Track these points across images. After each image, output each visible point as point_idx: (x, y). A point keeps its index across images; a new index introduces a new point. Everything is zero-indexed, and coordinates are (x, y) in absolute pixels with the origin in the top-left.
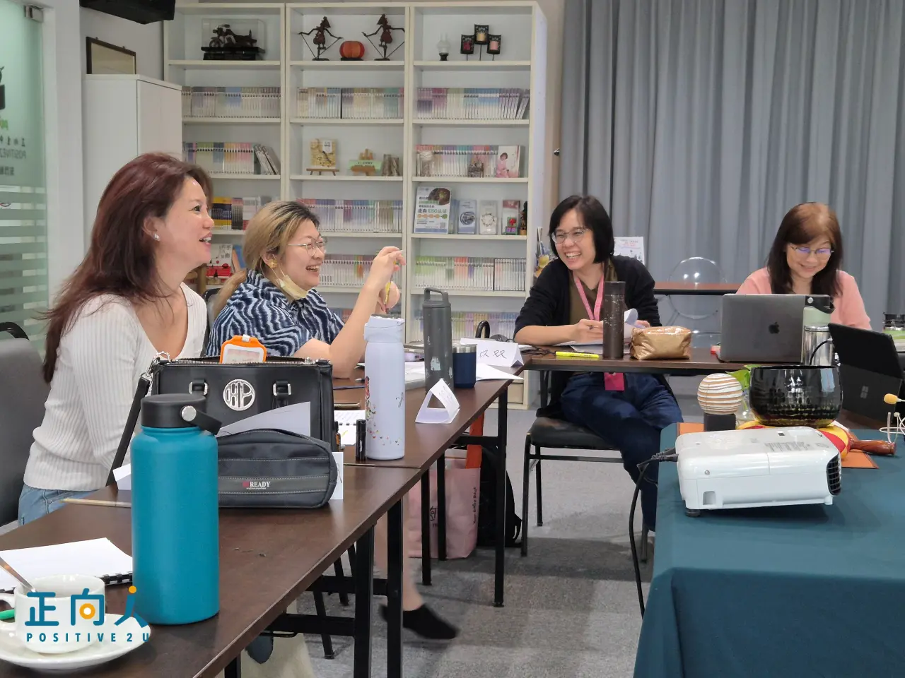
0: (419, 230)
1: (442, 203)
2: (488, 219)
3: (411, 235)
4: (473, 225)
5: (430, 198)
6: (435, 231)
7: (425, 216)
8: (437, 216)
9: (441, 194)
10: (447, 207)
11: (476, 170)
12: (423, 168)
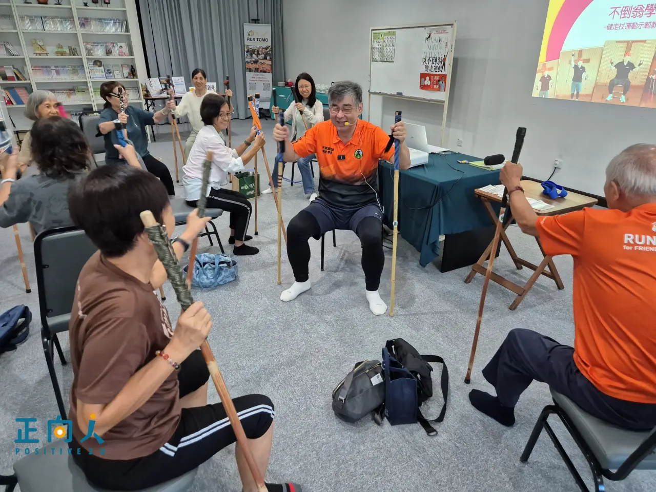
0: (93, 78)
1: (99, 66)
2: (117, 72)
3: (91, 80)
4: (111, 74)
5: (94, 64)
6: (100, 78)
7: (94, 72)
8: (99, 72)
9: (97, 62)
10: (102, 68)
11: (109, 53)
12: (89, 52)
